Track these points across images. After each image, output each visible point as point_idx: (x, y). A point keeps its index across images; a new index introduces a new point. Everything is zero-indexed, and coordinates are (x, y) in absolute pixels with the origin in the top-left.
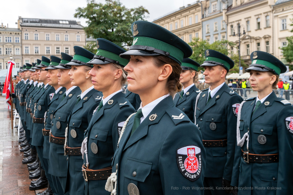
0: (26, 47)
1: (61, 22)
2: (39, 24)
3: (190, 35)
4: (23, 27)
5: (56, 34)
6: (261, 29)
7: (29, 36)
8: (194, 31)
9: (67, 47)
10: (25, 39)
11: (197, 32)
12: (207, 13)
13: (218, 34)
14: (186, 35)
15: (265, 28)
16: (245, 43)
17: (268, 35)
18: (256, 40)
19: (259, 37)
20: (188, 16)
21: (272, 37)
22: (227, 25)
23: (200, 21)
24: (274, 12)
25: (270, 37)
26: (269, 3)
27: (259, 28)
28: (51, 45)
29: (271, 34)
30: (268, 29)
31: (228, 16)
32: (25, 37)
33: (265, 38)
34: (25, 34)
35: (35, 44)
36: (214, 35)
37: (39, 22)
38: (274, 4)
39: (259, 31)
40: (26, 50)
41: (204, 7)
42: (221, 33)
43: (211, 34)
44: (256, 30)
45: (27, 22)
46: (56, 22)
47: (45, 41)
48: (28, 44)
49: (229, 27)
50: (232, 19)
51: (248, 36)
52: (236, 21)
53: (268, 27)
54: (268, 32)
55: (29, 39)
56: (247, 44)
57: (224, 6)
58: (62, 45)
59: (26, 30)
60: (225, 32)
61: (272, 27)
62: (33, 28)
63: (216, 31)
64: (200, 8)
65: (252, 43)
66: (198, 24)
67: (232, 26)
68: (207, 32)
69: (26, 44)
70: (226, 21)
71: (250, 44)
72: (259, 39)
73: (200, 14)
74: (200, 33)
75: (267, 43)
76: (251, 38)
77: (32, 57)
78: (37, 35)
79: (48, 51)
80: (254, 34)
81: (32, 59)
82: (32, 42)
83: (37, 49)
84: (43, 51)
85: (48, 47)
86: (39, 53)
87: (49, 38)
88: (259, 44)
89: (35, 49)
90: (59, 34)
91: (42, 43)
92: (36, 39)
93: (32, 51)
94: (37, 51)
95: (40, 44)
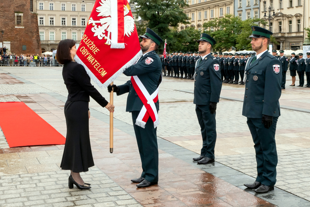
0: (40, 18)
3: (221, 9)
5: (72, 4)
6: (293, 7)
7: (44, 5)
8: (226, 5)
9: (84, 18)
10: (40, 9)
11: (228, 6)
13: (250, 9)
14: (216, 8)
15: (297, 7)
16: (277, 20)
17: (299, 14)
18: (288, 17)
19: (291, 15)
21: (303, 15)
22: (260, 1)
25: (301, 15)
27: (291, 6)
28: (66, 15)
29: (302, 13)
30: (299, 8)
32: (40, 6)
33: (296, 16)
34: (40, 4)
35: (51, 15)
36: (246, 10)
39: (291, 9)
40: (40, 21)
42: (254, 9)
43: (244, 9)
44: (288, 8)
47: (60, 11)
48: (43, 15)
49: (262, 3)
51: (281, 13)
53: (299, 6)
54: (300, 11)
55: (44, 9)
56: (280, 21)
58: (79, 15)
60: (258, 8)
61: (303, 6)
63: (248, 6)
65: (284, 20)
67: (265, 2)
68: (239, 6)
69: (41, 15)
71: (282, 21)
72: (290, 17)
74: (232, 7)
75: (299, 21)
76: (283, 15)
77: (47, 28)
78: (53, 4)
79: (64, 22)
80: (286, 12)
81: (47, 31)
82: (47, 13)
83: (52, 20)
84: (58, 22)
85: (64, 17)
86: (55, 25)
87: (64, 7)
88: (290, 22)
89: (50, 20)
90: (76, 4)
91: (58, 14)
92: (52, 9)
93: (47, 22)
94: (52, 22)
95: (55, 15)
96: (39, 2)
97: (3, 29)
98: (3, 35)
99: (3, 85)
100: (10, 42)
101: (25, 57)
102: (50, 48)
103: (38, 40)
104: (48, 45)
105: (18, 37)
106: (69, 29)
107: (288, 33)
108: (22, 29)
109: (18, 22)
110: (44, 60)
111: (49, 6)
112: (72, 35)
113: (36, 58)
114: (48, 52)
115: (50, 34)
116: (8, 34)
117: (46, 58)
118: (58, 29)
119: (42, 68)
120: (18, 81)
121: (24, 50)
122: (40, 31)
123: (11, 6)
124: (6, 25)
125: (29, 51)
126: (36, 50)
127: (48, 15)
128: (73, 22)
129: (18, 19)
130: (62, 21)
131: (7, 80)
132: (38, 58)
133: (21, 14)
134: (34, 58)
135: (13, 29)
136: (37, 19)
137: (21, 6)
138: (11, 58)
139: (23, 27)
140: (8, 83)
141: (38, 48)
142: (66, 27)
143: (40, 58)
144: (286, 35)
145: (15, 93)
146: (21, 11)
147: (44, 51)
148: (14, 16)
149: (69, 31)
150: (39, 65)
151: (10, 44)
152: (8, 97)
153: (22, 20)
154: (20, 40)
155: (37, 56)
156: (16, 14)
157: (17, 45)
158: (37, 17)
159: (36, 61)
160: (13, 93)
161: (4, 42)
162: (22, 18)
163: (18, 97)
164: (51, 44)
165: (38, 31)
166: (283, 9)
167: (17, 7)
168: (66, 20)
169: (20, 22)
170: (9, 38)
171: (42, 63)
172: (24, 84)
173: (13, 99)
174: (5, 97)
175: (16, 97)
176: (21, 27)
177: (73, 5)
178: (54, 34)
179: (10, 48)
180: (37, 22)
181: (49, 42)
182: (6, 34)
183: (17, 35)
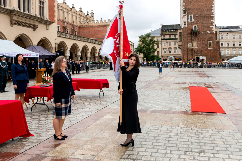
0: (222, 43)
1: (240, 27)
2: (228, 30)
4: (220, 32)
7: (223, 37)
10: (221, 38)
28: (236, 41)
32: (221, 37)
34: (221, 36)
35: (227, 41)
37: (227, 28)
40: (221, 45)
45: (221, 29)
46: (237, 27)
47: (232, 39)
48: (223, 41)
55: (223, 39)
59: (222, 34)
62: (226, 32)
69: (222, 41)
77: (225, 48)
78: (228, 36)
79: (234, 45)
81: (225, 50)
82: (225, 40)
83: (228, 44)
84: (231, 45)
85: (234, 42)
86: (229, 46)
87: (235, 37)
89: (226, 44)
90: (241, 35)
91: (231, 40)
92: (228, 38)
93: (225, 45)
94: (228, 45)
95: (229, 41)
96: (221, 35)
97: (202, 50)
98: (202, 53)
99: (199, 78)
100: (205, 56)
101: (213, 64)
102: (227, 59)
103: (220, 55)
104: (226, 57)
105: (210, 53)
106: (238, 48)
108: (211, 49)
109: (209, 46)
110: (223, 65)
111: (226, 37)
112: (239, 51)
113: (218, 64)
114: (226, 61)
115: (227, 52)
116: (205, 52)
117: (224, 64)
118: (231, 48)
119: (222, 69)
120: (207, 76)
121: (212, 60)
122: (221, 50)
123: (206, 38)
124: (203, 47)
125: (215, 60)
126: (219, 60)
127: (226, 41)
128: (239, 44)
129: (209, 44)
130: (234, 44)
131: (202, 75)
132: (220, 64)
133: (211, 42)
134: (217, 64)
135: (207, 49)
136: (219, 44)
137: (211, 37)
138: (206, 64)
139: (212, 48)
140: (201, 77)
141: (220, 59)
142: (235, 47)
143: (221, 64)
145: (204, 82)
146: (211, 40)
147: (223, 60)
148: (208, 43)
149: (238, 49)
150: (220, 67)
151: (205, 57)
152: (200, 84)
153: (212, 45)
154: (211, 55)
155: (219, 63)
156: (208, 42)
157: (209, 57)
158: (219, 43)
159: (218, 65)
160: (202, 82)
161: (202, 56)
162: (211, 44)
163: (205, 84)
164: (228, 57)
165: (220, 50)
167: (209, 38)
168: (236, 44)
169: (211, 46)
170: (205, 54)
171: (222, 67)
172: (209, 78)
173: (201, 85)
174: (198, 84)
175: (204, 84)
176: (211, 48)
177: (239, 35)
178: (229, 51)
179: (205, 59)
180: (219, 46)
181: (226, 56)
182: (204, 52)
183: (209, 52)
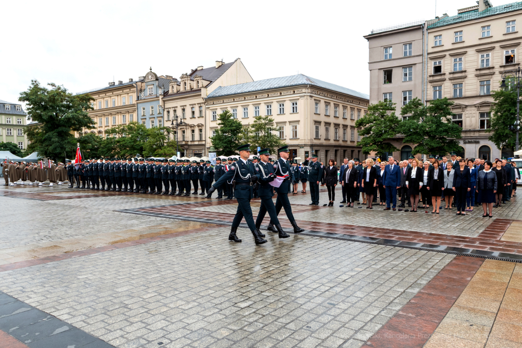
3: (123, 116)
6: (195, 118)
8: (128, 112)
11: (131, 114)
12: (142, 95)
13: (154, 118)
14: (118, 115)
15: (198, 117)
16: (181, 129)
17: (201, 124)
18: (191, 127)
19: (193, 125)
20: (121, 95)
22: (164, 110)
23: (134, 102)
24: (206, 104)
25: (203, 125)
26: (202, 96)
30: (201, 118)
31: (164, 101)
33: (198, 126)
38: (206, 97)
39: (193, 119)
41: (139, 89)
42: (158, 117)
43: (147, 117)
44: (191, 118)
49: (166, 113)
50: (168, 105)
52: (173, 108)
53: (201, 116)
54: (201, 121)
56: (183, 130)
57: (160, 91)
60: (162, 117)
61: (204, 117)
63: (152, 115)
64: (135, 89)
65: (188, 130)
66: (133, 105)
67: (168, 112)
68: (142, 114)
70: (163, 106)
71: (186, 130)
72: (193, 127)
73: (134, 96)
74: (135, 114)
75: (201, 130)
76: (186, 125)
80: (189, 121)
88: (193, 131)
107: (191, 141)
144: (189, 143)
166: (185, 119)
